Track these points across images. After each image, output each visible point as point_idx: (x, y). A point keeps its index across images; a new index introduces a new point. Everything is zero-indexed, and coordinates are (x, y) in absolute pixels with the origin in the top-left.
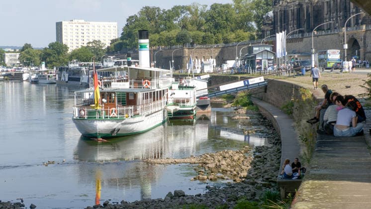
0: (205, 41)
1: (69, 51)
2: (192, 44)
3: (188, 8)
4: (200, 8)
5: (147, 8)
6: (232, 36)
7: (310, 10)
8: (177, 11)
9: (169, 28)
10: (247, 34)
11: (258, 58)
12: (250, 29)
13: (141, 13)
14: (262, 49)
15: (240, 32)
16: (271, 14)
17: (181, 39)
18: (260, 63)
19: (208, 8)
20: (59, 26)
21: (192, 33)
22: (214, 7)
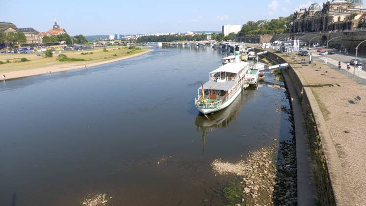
0: (268, 33)
1: (225, 36)
2: (263, 34)
3: (263, 21)
4: (267, 21)
5: (249, 22)
6: (278, 30)
7: (307, 23)
8: (259, 22)
9: (256, 29)
10: (283, 30)
11: (286, 47)
12: (284, 28)
13: (247, 23)
14: (288, 44)
15: (280, 29)
16: (292, 23)
17: (259, 33)
18: (287, 49)
19: (270, 21)
20: (223, 27)
21: (263, 31)
22: (272, 20)
